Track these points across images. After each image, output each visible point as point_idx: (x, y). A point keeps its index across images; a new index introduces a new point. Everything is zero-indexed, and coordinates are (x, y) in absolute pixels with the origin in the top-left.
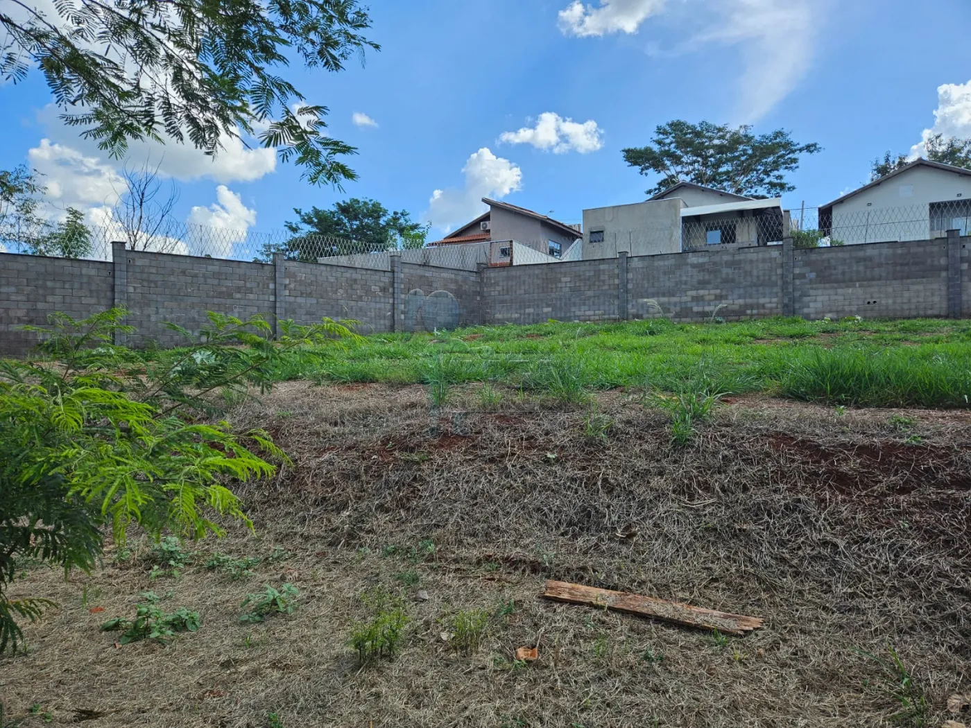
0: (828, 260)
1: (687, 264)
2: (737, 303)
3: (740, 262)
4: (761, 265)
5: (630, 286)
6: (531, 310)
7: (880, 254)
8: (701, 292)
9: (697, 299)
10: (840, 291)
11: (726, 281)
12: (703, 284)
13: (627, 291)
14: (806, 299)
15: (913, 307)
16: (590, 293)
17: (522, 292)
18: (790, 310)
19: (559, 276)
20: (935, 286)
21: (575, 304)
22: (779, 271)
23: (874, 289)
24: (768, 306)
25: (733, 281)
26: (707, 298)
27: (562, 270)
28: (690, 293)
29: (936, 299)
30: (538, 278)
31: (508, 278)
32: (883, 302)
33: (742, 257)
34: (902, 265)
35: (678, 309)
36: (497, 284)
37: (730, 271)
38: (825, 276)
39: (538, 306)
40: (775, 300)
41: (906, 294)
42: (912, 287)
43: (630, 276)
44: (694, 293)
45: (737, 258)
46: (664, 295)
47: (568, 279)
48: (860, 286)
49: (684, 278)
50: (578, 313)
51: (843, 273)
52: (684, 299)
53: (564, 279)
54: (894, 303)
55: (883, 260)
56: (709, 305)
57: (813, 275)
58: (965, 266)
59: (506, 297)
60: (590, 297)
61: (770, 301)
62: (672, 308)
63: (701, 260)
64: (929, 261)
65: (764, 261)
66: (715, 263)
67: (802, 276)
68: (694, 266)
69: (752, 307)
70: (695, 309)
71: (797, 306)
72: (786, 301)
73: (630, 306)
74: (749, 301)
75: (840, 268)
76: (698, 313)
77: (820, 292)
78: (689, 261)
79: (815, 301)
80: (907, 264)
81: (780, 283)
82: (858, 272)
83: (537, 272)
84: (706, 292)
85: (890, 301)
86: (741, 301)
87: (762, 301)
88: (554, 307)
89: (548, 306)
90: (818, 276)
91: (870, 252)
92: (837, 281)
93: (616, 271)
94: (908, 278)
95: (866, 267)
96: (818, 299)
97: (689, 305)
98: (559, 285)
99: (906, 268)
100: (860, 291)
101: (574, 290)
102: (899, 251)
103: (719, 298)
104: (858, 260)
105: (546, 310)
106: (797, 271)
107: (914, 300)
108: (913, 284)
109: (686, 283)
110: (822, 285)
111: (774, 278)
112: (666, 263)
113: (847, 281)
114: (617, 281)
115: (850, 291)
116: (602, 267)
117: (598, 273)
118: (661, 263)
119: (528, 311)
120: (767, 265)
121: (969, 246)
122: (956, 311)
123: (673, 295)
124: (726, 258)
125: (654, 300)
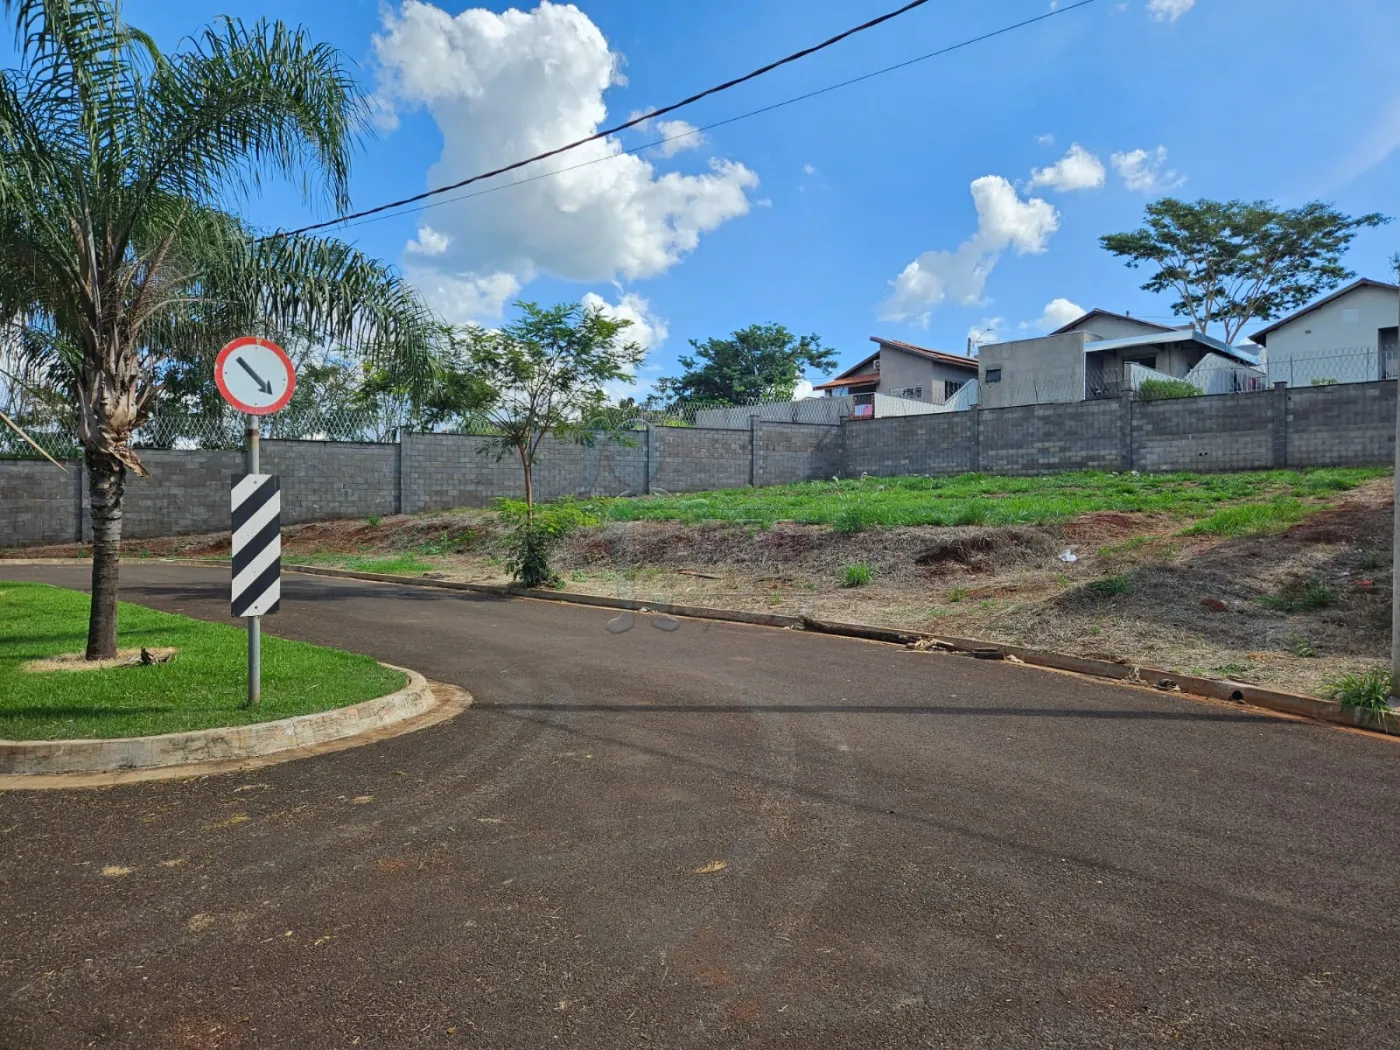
0: (1164, 413)
1: (1033, 417)
2: (1077, 455)
3: (1082, 414)
4: (1101, 417)
5: (981, 438)
6: (889, 463)
7: (1211, 407)
8: (1047, 444)
9: (1044, 451)
10: (1175, 443)
11: (1069, 433)
12: (1048, 436)
13: (978, 444)
14: (1143, 451)
15: (1241, 457)
16: (945, 445)
17: (882, 444)
18: (1127, 461)
19: (915, 428)
20: (1263, 438)
21: (930, 456)
22: (1119, 424)
23: (1206, 441)
24: (1108, 457)
25: (1076, 433)
26: (1052, 450)
27: (919, 423)
28: (1036, 445)
29: (1263, 450)
30: (896, 430)
31: (869, 431)
32: (1214, 454)
33: (1084, 410)
34: (1231, 417)
35: (1025, 461)
36: (857, 436)
37: (1073, 423)
38: (1161, 429)
39: (896, 459)
40: (1114, 452)
41: (1235, 446)
42: (1241, 440)
43: (981, 428)
44: (1040, 445)
45: (1080, 410)
46: (1012, 447)
47: (924, 432)
48: (1193, 438)
49: (1031, 430)
50: (933, 465)
51: (1178, 425)
52: (1031, 451)
53: (919, 432)
54: (1224, 454)
55: (1214, 413)
56: (1054, 456)
57: (1149, 427)
58: (1290, 418)
59: (867, 450)
60: (943, 450)
61: (1111, 454)
62: (1020, 461)
63: (1047, 413)
64: (1256, 415)
65: (1104, 413)
66: (1060, 416)
67: (1140, 428)
68: (1040, 418)
69: (1093, 459)
70: (1041, 461)
71: (1135, 457)
72: (1124, 453)
73: (980, 459)
74: (1091, 453)
75: (1175, 420)
76: (1043, 464)
77: (1155, 444)
78: (1036, 413)
79: (1151, 453)
80: (1236, 416)
81: (1119, 434)
82: (1191, 424)
83: (895, 425)
84: (1051, 444)
85: (1220, 453)
86: (1083, 453)
87: (1102, 453)
88: (910, 458)
89: (905, 458)
90: (1154, 428)
91: (1203, 404)
92: (1171, 433)
93: (969, 424)
94: (1236, 430)
95: (1199, 420)
96: (1154, 452)
97: (1035, 457)
98: (916, 438)
99: (1235, 421)
100: (1193, 443)
101: (930, 442)
102: (1229, 403)
104: (1191, 413)
105: (903, 462)
106: (1135, 423)
107: (1242, 452)
108: (1240, 435)
109: (1032, 435)
110: (1158, 438)
111: (1113, 430)
112: (1015, 415)
113: (1182, 433)
114: (968, 434)
115: (1184, 442)
116: (955, 419)
117: (951, 425)
118: (1010, 416)
119: (886, 463)
120: (1108, 417)
121: (1296, 398)
122: (1281, 463)
123: (1020, 447)
124: (1070, 410)
125: (1003, 452)
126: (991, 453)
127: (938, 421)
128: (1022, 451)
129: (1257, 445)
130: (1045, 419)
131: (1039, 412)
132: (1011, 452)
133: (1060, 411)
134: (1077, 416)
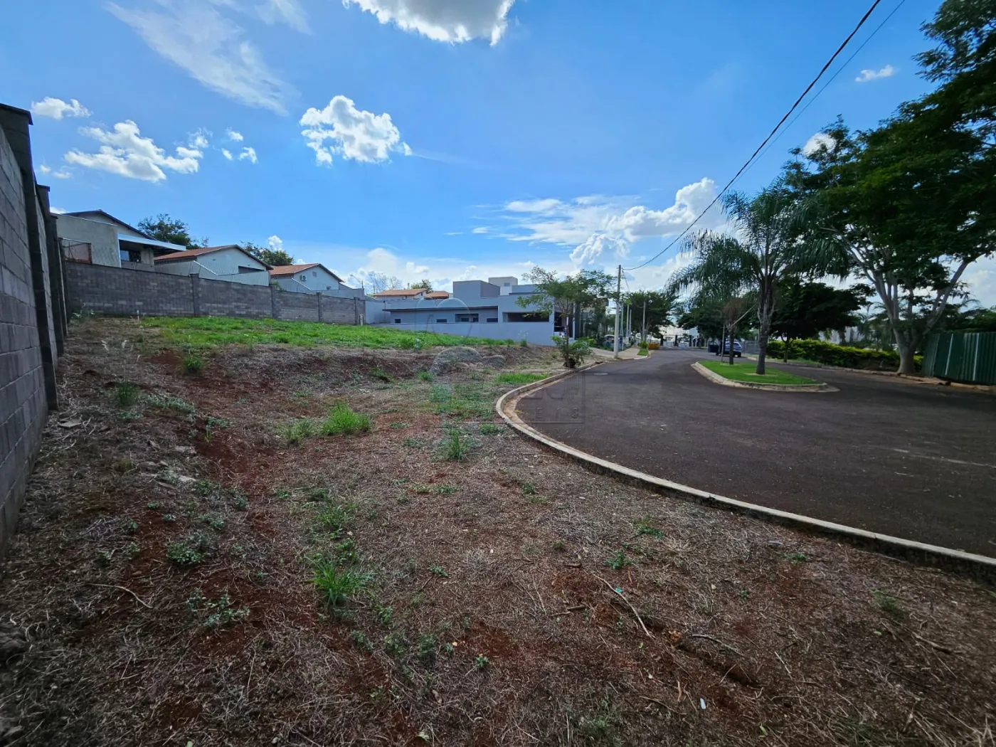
0: (287, 297)
2: (254, 311)
5: (200, 295)
6: (124, 302)
7: (302, 298)
8: (239, 304)
9: (238, 307)
10: (291, 310)
11: (250, 300)
12: (239, 300)
13: (198, 298)
14: (280, 312)
15: (311, 318)
16: (174, 296)
17: (114, 287)
18: (275, 316)
19: (147, 280)
20: (316, 311)
21: (162, 302)
22: (271, 299)
23: (301, 311)
24: (267, 313)
25: (253, 300)
26: (241, 307)
27: (151, 277)
29: (316, 316)
30: (128, 279)
32: (303, 316)
33: (256, 290)
35: (228, 311)
37: (252, 295)
38: (286, 304)
39: (130, 300)
40: (269, 311)
41: (308, 313)
42: (310, 311)
43: (200, 289)
44: (236, 304)
46: (220, 303)
47: (156, 284)
48: (297, 309)
49: (230, 296)
51: (292, 303)
52: (232, 306)
53: (151, 284)
54: (306, 317)
56: (242, 311)
57: (283, 303)
58: (322, 305)
59: (96, 289)
60: (173, 299)
62: (224, 311)
63: (238, 287)
64: (314, 302)
67: (279, 302)
70: (237, 312)
71: (277, 314)
72: (274, 313)
73: (200, 307)
74: (259, 311)
77: (284, 310)
80: (308, 302)
82: (296, 303)
83: (127, 274)
88: (145, 302)
89: (139, 301)
91: (299, 296)
94: (308, 307)
96: (285, 313)
97: (233, 310)
98: (148, 287)
100: (297, 311)
101: (160, 292)
102: (306, 297)
103: (247, 308)
104: (296, 299)
106: (277, 300)
107: (310, 316)
109: (231, 298)
110: (286, 308)
113: (292, 306)
114: (191, 291)
115: (294, 311)
116: (181, 281)
119: (121, 302)
121: (324, 299)
122: (320, 321)
123: (225, 303)
124: (249, 288)
125: (215, 305)
126: (208, 305)
127: (166, 279)
128: (227, 306)
129: (313, 313)
130: (237, 291)
131: (235, 287)
132: (220, 305)
133: (245, 288)
134: (252, 292)
